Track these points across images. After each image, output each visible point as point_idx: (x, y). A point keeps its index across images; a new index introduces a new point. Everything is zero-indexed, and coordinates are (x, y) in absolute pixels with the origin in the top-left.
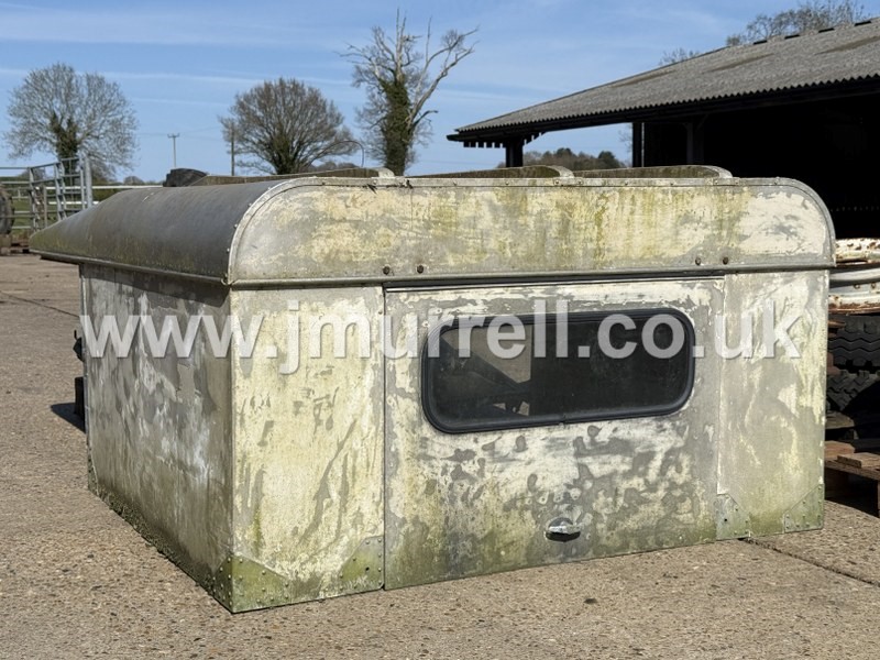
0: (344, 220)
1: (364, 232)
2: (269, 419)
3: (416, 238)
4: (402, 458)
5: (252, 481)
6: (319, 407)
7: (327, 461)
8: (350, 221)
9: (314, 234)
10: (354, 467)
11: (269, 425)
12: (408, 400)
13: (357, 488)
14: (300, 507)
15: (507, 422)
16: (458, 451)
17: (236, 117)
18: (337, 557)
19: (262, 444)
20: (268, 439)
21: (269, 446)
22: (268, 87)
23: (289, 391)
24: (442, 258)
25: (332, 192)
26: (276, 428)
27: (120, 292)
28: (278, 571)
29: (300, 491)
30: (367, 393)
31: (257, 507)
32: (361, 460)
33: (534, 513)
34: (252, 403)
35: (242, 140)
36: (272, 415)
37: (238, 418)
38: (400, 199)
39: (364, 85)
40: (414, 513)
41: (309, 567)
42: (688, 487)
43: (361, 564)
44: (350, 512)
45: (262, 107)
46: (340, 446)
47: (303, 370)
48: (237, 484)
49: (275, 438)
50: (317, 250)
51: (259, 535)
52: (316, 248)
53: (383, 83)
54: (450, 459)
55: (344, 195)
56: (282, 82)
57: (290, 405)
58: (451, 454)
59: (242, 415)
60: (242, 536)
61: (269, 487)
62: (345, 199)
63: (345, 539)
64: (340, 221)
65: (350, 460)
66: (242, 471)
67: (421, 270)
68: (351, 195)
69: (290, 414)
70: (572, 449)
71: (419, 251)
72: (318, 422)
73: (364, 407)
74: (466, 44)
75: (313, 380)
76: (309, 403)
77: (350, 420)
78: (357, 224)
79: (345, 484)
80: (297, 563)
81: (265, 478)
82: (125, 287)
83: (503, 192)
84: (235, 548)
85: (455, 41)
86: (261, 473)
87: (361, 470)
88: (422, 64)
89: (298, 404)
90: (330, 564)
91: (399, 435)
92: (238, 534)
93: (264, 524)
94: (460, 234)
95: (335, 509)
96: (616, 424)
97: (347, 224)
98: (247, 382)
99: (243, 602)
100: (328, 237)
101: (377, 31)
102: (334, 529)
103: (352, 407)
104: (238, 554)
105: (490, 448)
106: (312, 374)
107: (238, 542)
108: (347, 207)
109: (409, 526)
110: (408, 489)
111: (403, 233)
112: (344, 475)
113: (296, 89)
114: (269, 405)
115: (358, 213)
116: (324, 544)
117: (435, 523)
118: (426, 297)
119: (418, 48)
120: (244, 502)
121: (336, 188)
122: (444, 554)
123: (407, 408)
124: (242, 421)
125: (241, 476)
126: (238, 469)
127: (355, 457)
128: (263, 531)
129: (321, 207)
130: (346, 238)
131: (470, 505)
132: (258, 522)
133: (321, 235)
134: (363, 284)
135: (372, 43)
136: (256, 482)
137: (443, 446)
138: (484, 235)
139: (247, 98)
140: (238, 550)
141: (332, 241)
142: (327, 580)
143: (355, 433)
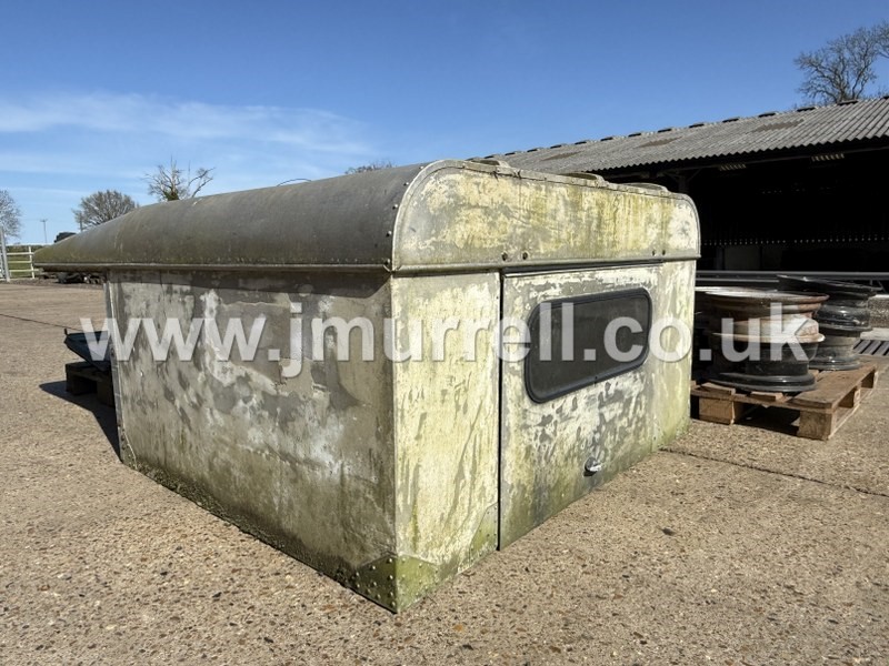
0: (477, 206)
1: (490, 219)
2: (423, 412)
3: (522, 227)
4: (512, 431)
5: (411, 477)
6: (458, 392)
7: (464, 443)
8: (482, 207)
9: (457, 219)
10: (480, 446)
11: (423, 416)
12: (516, 377)
13: (482, 464)
14: (445, 494)
15: (569, 387)
16: (544, 417)
17: (82, 210)
18: (469, 531)
19: (418, 437)
20: (422, 432)
21: (423, 440)
22: (100, 194)
23: (438, 380)
24: (536, 247)
25: (470, 177)
26: (429, 420)
27: (170, 291)
28: (430, 560)
29: (445, 478)
30: (489, 374)
31: (415, 502)
32: (485, 437)
33: (579, 458)
34: (410, 397)
35: (87, 222)
36: (426, 407)
37: (399, 414)
38: (514, 188)
39: (155, 195)
40: (518, 477)
41: (451, 548)
42: (644, 418)
43: (484, 533)
44: (478, 487)
45: (98, 205)
46: (472, 427)
47: (448, 359)
48: (399, 483)
49: (428, 430)
50: (459, 236)
51: (416, 530)
52: (459, 232)
53: (165, 193)
54: (539, 425)
55: (477, 180)
56: (108, 192)
57: (438, 393)
58: (540, 421)
59: (402, 410)
60: (403, 533)
61: (424, 480)
62: (478, 184)
63: (474, 514)
64: (475, 207)
65: (478, 439)
66: (402, 469)
67: (525, 257)
68: (482, 181)
69: (439, 403)
70: (598, 403)
71: (524, 239)
72: (458, 407)
73: (487, 387)
74: (209, 175)
75: (454, 367)
76: (451, 390)
77: (478, 402)
78: (487, 211)
79: (474, 462)
80: (443, 547)
81: (421, 472)
82: (176, 287)
83: (571, 190)
84: (398, 549)
85: (203, 174)
86: (418, 466)
87: (484, 447)
88: (186, 184)
89: (444, 392)
90: (465, 539)
91: (511, 411)
92: (400, 535)
93: (420, 517)
94: (548, 224)
95: (467, 489)
96: (618, 379)
97: (479, 210)
98: (406, 376)
99: (406, 599)
100: (467, 222)
101: (160, 167)
102: (466, 506)
103: (479, 390)
104: (400, 554)
105: (559, 411)
106: (454, 361)
107: (401, 541)
108: (480, 193)
109: (515, 490)
110: (515, 457)
111: (515, 221)
112: (474, 456)
113: (117, 195)
114: (423, 397)
115: (485, 200)
116: (460, 523)
117: (529, 482)
118: (528, 282)
119: (183, 176)
120: (405, 501)
121: (472, 173)
122: (534, 507)
123: (514, 384)
124: (402, 417)
125: (402, 474)
126: (400, 466)
127: (481, 435)
128: (419, 524)
129: (462, 190)
130: (480, 225)
131: (548, 462)
132: (415, 517)
133: (461, 220)
134: (487, 270)
135: (158, 173)
136: (414, 478)
137: (536, 413)
138: (560, 226)
139: (88, 200)
140: (400, 550)
141: (469, 226)
142: (462, 556)
143: (482, 414)
